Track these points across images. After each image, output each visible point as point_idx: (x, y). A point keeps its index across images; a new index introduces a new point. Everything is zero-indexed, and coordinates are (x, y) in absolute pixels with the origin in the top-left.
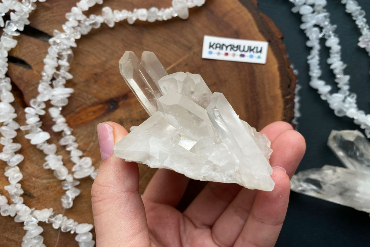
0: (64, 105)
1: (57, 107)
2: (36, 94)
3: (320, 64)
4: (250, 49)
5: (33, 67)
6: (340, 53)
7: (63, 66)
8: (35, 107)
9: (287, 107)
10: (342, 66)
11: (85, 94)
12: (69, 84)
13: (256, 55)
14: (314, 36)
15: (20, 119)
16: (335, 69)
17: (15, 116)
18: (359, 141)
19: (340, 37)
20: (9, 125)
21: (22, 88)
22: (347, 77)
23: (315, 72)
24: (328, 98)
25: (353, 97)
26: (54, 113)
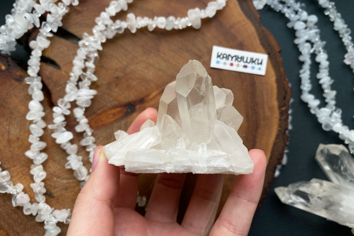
0: (87, 106)
1: (81, 108)
2: (63, 94)
3: (311, 79)
4: (253, 61)
5: (62, 68)
6: (328, 69)
7: (90, 68)
8: (62, 106)
9: (283, 118)
10: (330, 81)
11: (107, 96)
12: (93, 86)
14: (306, 50)
15: (48, 118)
16: (324, 84)
17: (43, 114)
18: (343, 156)
19: (328, 53)
20: (37, 123)
21: (50, 87)
22: (334, 93)
23: (306, 86)
24: (317, 111)
25: (339, 112)
26: (79, 113)
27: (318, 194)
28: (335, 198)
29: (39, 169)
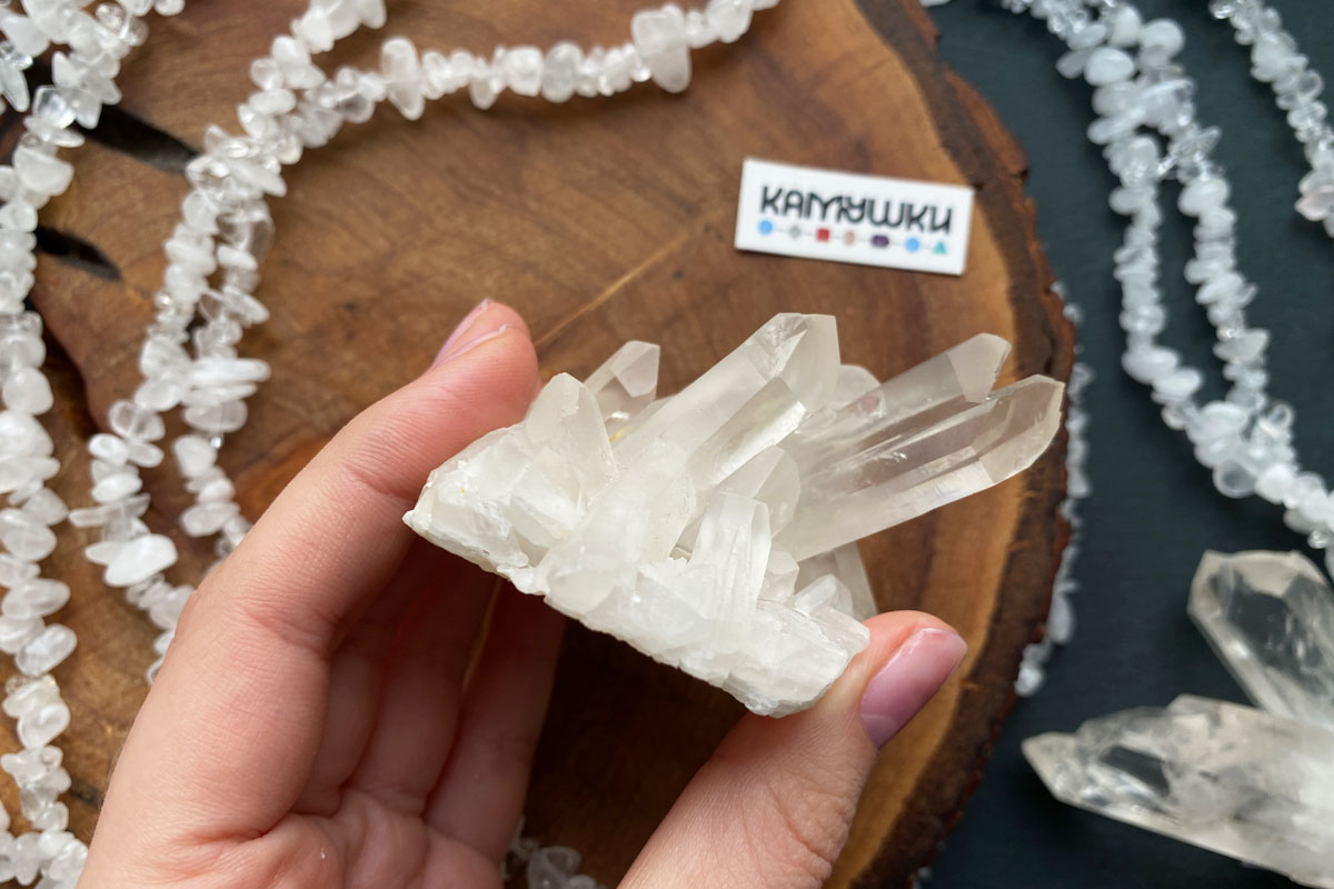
0: (230, 426)
1: (206, 435)
2: (130, 380)
3: (1159, 284)
5: (126, 274)
6: (1232, 241)
7: (235, 269)
8: (127, 432)
10: (1240, 292)
11: (310, 385)
12: (252, 342)
13: (930, 239)
14: (1138, 168)
15: (70, 483)
16: (1215, 303)
17: (51, 467)
18: (1304, 597)
19: (1233, 176)
20: (27, 506)
21: (80, 355)
22: (1259, 339)
23: (1144, 314)
24: (1188, 419)
25: (1281, 417)
26: (196, 457)
27: (1202, 760)
28: (1273, 775)
29: (38, 693)
